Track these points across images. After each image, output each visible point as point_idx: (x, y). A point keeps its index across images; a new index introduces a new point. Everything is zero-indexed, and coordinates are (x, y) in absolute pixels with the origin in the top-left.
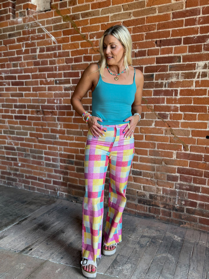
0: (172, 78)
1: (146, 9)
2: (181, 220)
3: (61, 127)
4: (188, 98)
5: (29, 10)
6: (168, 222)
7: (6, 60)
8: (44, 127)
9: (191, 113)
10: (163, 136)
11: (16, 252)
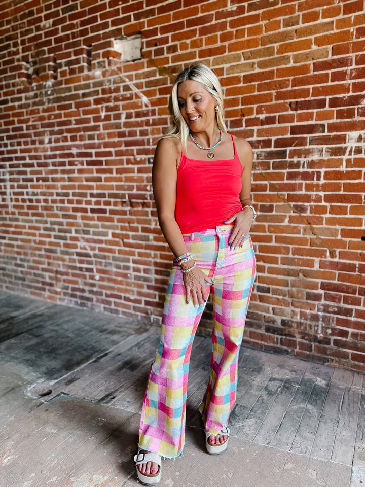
0: (313, 155)
1: (276, 58)
2: (326, 356)
3: (156, 225)
4: (336, 183)
5: (110, 60)
6: (307, 358)
7: (78, 130)
8: (132, 225)
9: (340, 204)
10: (300, 238)
11: (92, 402)
